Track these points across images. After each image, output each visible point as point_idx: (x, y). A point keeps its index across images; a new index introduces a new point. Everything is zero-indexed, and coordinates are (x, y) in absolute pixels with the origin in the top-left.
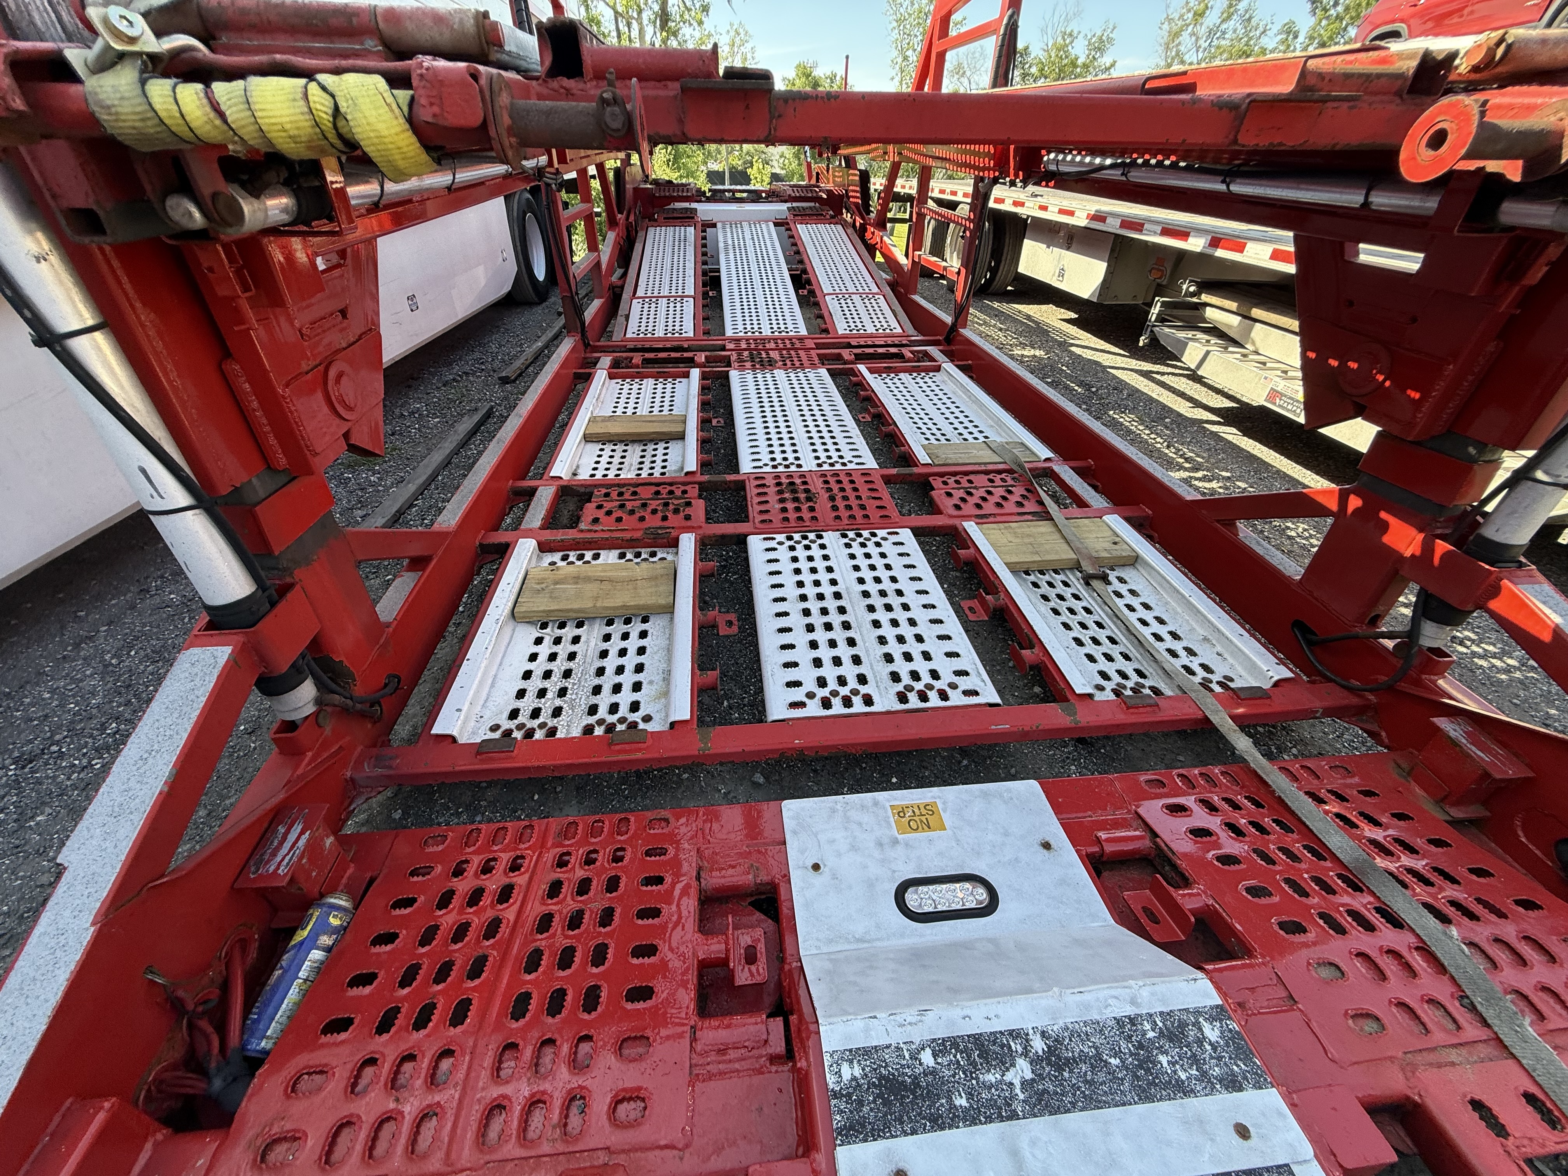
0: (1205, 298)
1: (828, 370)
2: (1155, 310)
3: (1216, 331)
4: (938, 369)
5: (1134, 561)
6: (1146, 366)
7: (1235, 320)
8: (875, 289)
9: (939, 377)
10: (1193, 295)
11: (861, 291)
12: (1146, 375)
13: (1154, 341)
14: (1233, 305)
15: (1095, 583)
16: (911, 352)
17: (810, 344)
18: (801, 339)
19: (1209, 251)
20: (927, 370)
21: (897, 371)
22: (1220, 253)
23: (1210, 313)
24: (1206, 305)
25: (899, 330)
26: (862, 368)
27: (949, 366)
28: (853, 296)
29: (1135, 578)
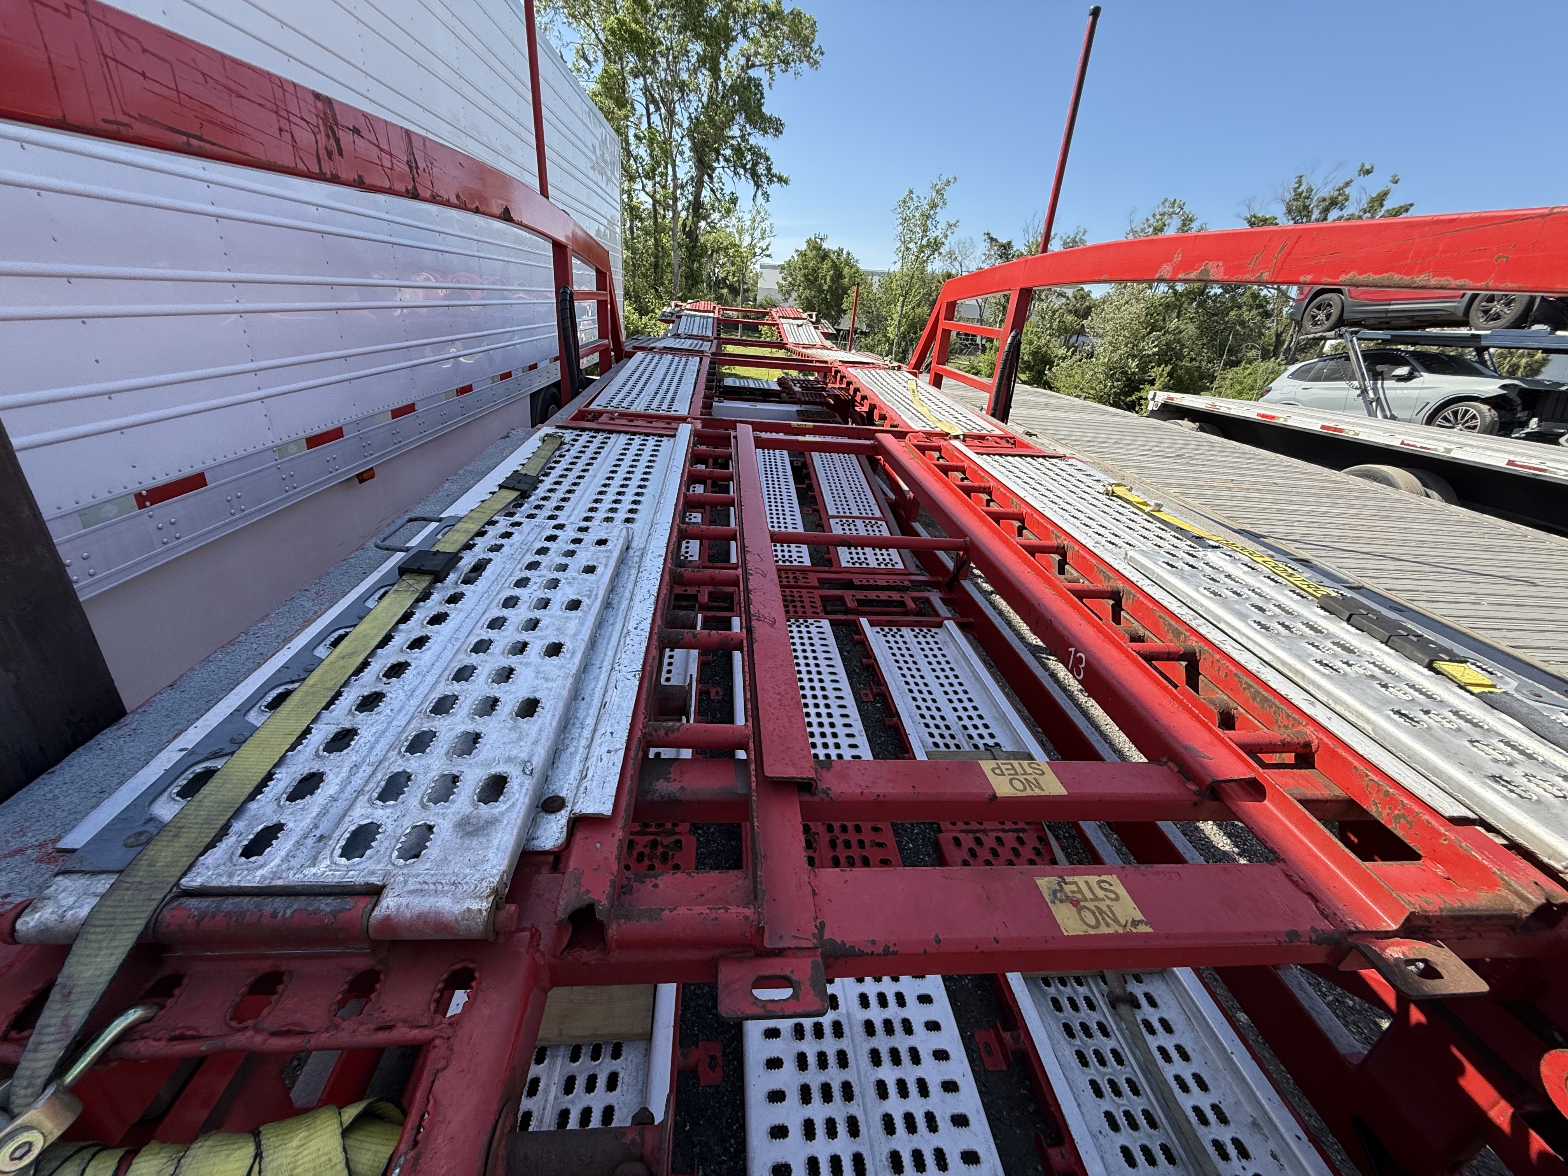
1: (830, 621)
4: (940, 625)
8: (878, 514)
9: (941, 635)
11: (864, 515)
15: (1124, 1009)
16: (914, 599)
17: (813, 580)
18: (804, 570)
20: (929, 625)
21: (899, 625)
25: (900, 566)
26: (864, 621)
27: (950, 624)
28: (857, 521)
29: (1166, 1001)
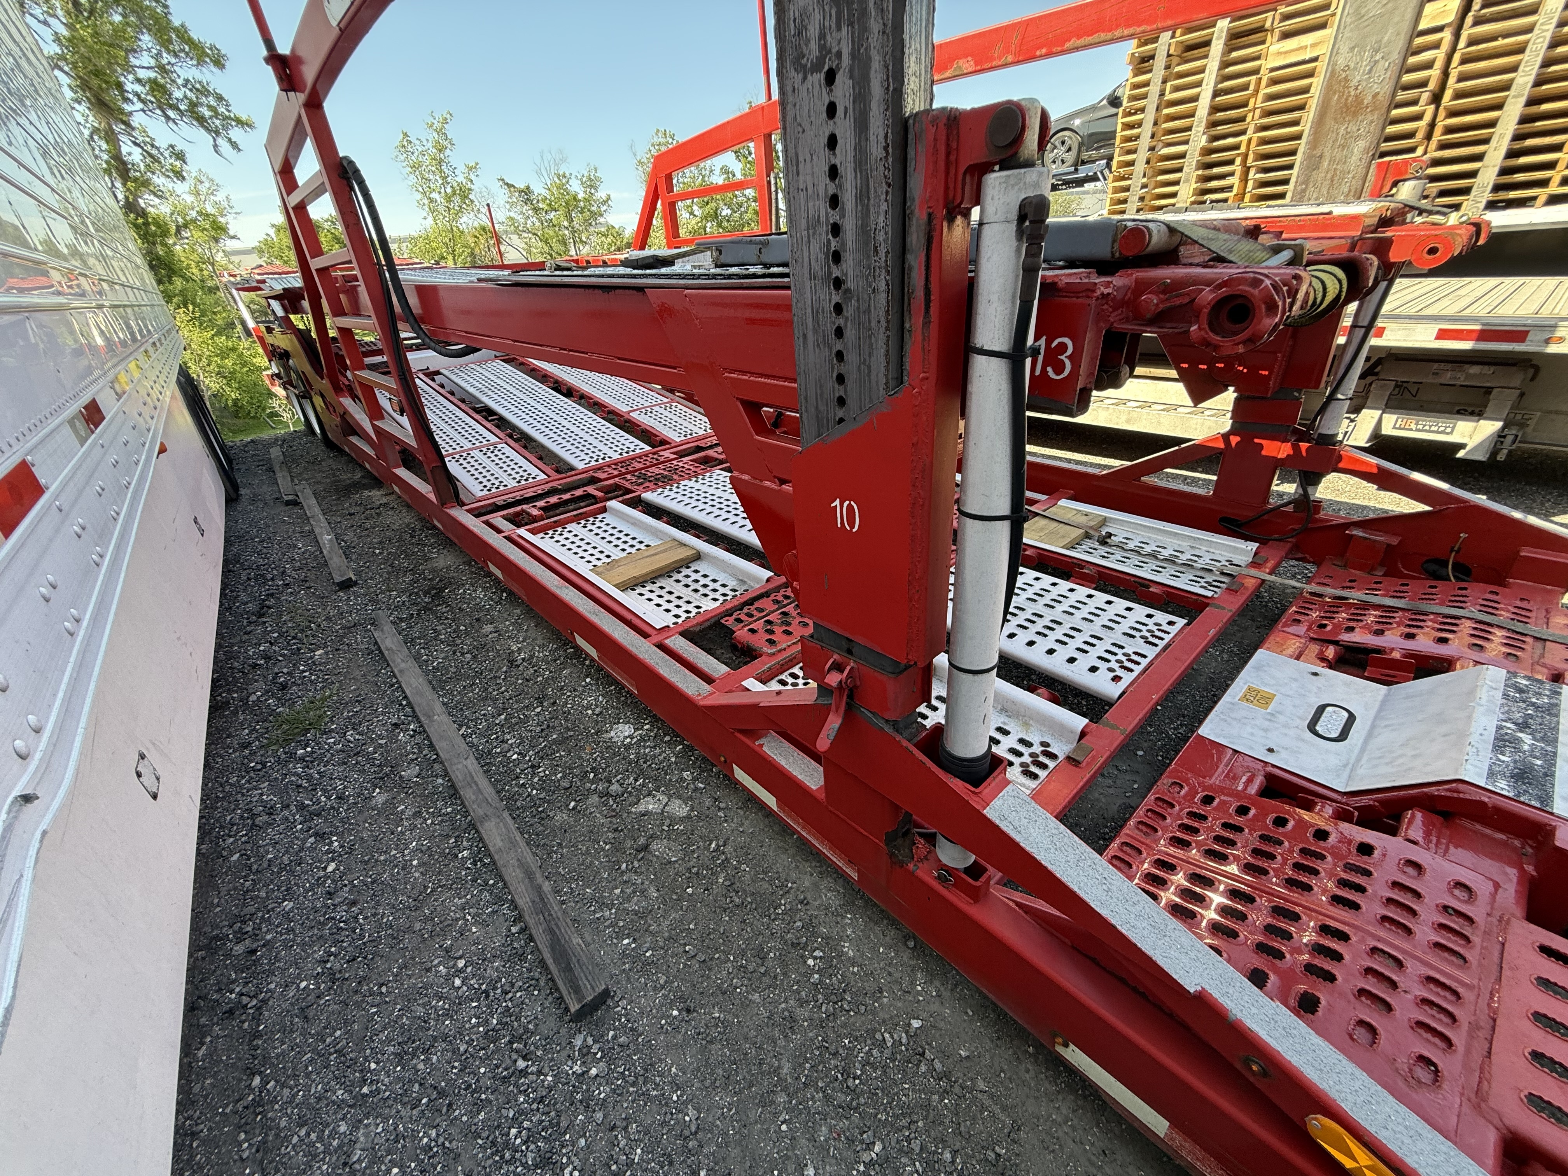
5: (1104, 522)
29: (1116, 531)
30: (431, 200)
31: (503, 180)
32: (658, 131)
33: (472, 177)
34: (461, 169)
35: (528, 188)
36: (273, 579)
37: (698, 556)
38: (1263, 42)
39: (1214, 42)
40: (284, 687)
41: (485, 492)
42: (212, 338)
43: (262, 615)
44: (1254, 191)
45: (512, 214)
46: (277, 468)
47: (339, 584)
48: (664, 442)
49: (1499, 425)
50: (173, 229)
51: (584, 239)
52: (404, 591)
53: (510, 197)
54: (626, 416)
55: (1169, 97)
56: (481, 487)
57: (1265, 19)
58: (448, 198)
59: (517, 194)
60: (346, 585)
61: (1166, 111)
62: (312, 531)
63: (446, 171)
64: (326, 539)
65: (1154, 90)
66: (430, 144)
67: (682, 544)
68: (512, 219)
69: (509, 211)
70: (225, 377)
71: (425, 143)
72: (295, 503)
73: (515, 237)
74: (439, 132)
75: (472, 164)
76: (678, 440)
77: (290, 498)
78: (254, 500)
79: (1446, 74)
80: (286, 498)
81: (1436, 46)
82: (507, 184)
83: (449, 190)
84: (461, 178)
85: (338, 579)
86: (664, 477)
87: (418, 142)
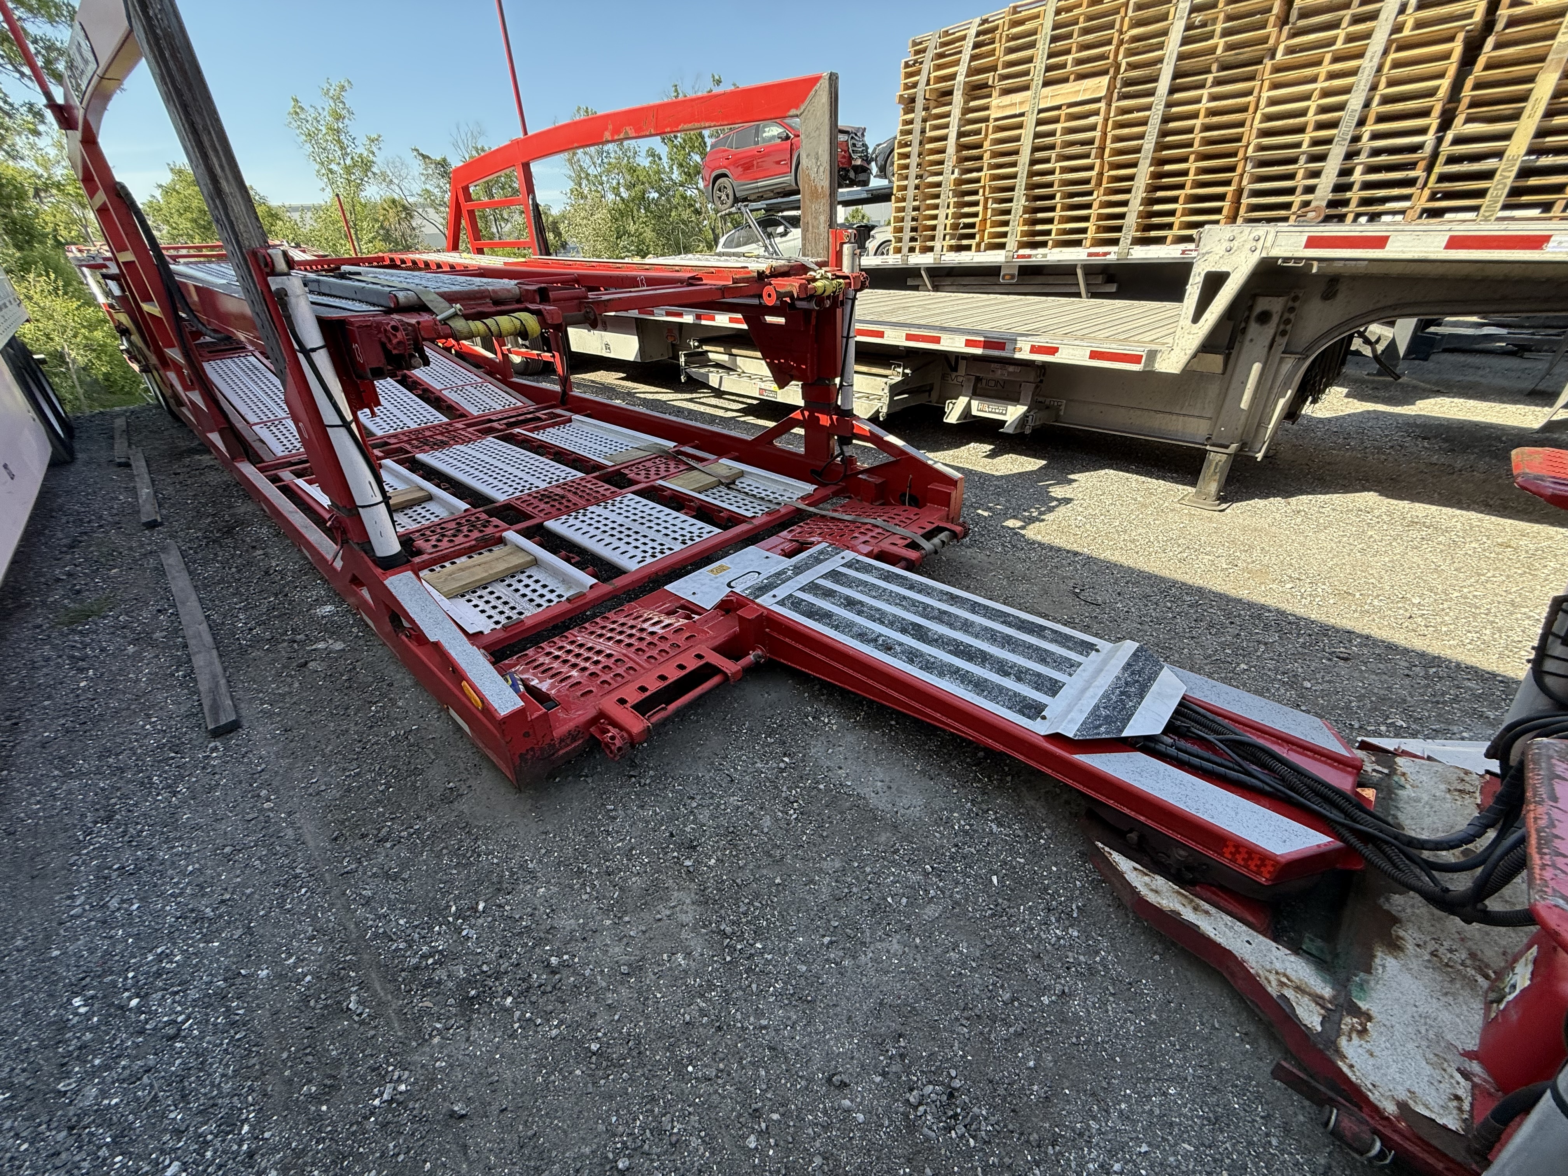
0: (705, 348)
1: (494, 437)
2: (682, 359)
3: (718, 365)
4: (570, 420)
5: (742, 474)
6: (688, 396)
7: (726, 357)
9: (574, 425)
10: (698, 347)
11: (469, 383)
12: (691, 400)
13: (689, 377)
14: (722, 350)
15: (731, 486)
16: (540, 415)
17: (460, 426)
18: (449, 424)
19: (697, 322)
20: (564, 422)
21: (547, 427)
22: (704, 322)
23: (711, 356)
24: (707, 351)
25: (521, 404)
26: (519, 430)
27: (575, 417)
28: (466, 387)
29: (746, 480)
30: (331, 171)
31: (417, 150)
32: (579, 108)
33: (374, 149)
34: (361, 140)
35: (444, 160)
36: (89, 522)
37: (430, 498)
38: (990, 96)
39: (955, 92)
40: (78, 592)
41: (286, 453)
42: (77, 309)
43: (74, 547)
44: (994, 218)
45: (428, 187)
46: (117, 436)
47: (144, 524)
48: (464, 416)
49: (1025, 408)
50: (31, 193)
51: (506, 217)
52: (200, 530)
53: (426, 169)
54: (438, 394)
55: (929, 134)
56: (283, 448)
57: (988, 78)
58: (348, 170)
59: (433, 166)
60: (152, 525)
61: (928, 146)
62: (134, 487)
63: (346, 142)
64: (145, 492)
65: (917, 127)
66: (326, 113)
67: (422, 489)
68: (427, 191)
69: (425, 183)
70: (94, 350)
71: (321, 111)
72: (127, 465)
73: (431, 211)
74: (337, 99)
75: (374, 136)
76: (476, 414)
77: (123, 460)
78: (87, 463)
79: (1105, 134)
80: (118, 460)
81: (1097, 113)
82: (422, 155)
83: (349, 162)
84: (361, 150)
85: (144, 519)
86: (442, 442)
87: (312, 110)
